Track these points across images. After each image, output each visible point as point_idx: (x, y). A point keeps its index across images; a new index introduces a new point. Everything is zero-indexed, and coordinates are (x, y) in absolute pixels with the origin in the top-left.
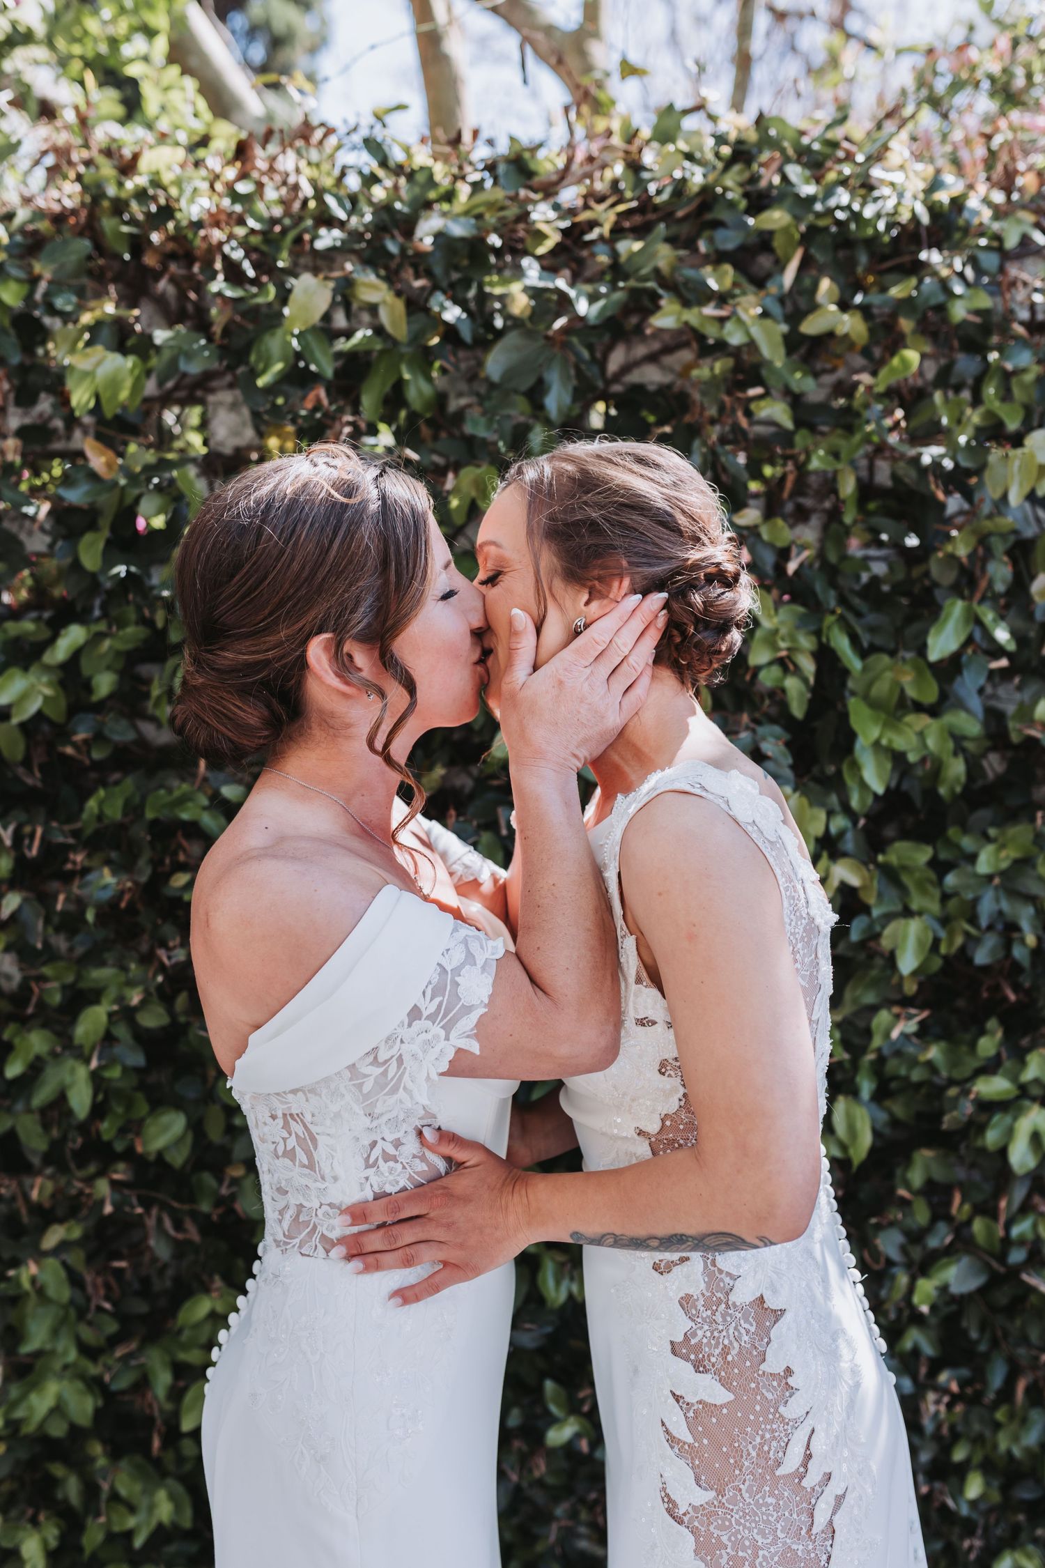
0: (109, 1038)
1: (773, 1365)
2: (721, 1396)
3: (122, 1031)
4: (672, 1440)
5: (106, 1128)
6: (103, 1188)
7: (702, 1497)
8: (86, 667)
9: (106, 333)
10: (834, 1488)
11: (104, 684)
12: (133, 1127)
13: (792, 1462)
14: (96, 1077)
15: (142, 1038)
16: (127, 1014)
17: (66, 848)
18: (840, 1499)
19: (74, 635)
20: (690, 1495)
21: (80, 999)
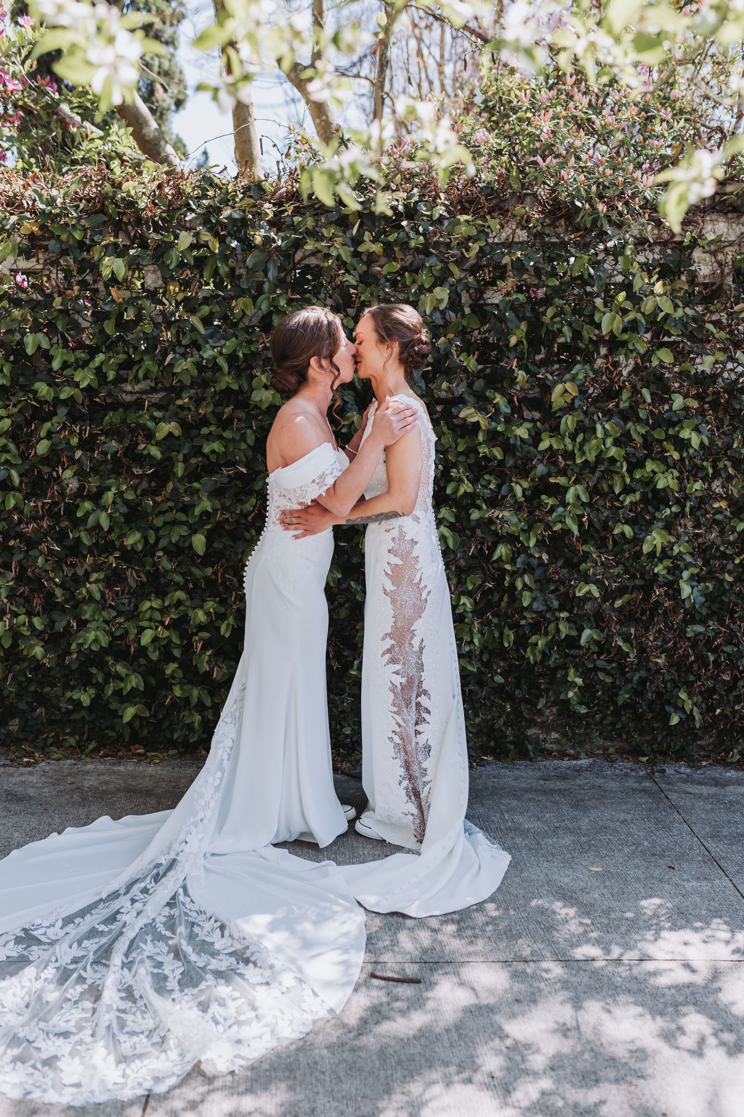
0: (114, 503)
1: (414, 555)
2: (400, 562)
3: (118, 500)
4: (387, 574)
5: (113, 536)
6: (111, 559)
7: (393, 588)
8: (104, 369)
9: (110, 248)
10: (427, 590)
11: (111, 375)
12: (122, 536)
13: (416, 580)
14: (110, 516)
15: (126, 503)
16: (120, 494)
17: (97, 435)
18: (429, 593)
19: (100, 357)
20: (390, 587)
21: (102, 490)
